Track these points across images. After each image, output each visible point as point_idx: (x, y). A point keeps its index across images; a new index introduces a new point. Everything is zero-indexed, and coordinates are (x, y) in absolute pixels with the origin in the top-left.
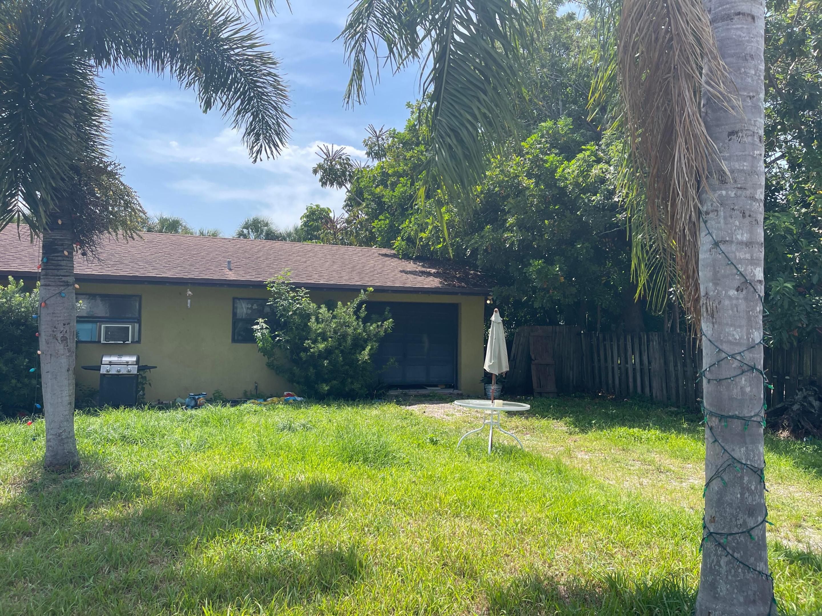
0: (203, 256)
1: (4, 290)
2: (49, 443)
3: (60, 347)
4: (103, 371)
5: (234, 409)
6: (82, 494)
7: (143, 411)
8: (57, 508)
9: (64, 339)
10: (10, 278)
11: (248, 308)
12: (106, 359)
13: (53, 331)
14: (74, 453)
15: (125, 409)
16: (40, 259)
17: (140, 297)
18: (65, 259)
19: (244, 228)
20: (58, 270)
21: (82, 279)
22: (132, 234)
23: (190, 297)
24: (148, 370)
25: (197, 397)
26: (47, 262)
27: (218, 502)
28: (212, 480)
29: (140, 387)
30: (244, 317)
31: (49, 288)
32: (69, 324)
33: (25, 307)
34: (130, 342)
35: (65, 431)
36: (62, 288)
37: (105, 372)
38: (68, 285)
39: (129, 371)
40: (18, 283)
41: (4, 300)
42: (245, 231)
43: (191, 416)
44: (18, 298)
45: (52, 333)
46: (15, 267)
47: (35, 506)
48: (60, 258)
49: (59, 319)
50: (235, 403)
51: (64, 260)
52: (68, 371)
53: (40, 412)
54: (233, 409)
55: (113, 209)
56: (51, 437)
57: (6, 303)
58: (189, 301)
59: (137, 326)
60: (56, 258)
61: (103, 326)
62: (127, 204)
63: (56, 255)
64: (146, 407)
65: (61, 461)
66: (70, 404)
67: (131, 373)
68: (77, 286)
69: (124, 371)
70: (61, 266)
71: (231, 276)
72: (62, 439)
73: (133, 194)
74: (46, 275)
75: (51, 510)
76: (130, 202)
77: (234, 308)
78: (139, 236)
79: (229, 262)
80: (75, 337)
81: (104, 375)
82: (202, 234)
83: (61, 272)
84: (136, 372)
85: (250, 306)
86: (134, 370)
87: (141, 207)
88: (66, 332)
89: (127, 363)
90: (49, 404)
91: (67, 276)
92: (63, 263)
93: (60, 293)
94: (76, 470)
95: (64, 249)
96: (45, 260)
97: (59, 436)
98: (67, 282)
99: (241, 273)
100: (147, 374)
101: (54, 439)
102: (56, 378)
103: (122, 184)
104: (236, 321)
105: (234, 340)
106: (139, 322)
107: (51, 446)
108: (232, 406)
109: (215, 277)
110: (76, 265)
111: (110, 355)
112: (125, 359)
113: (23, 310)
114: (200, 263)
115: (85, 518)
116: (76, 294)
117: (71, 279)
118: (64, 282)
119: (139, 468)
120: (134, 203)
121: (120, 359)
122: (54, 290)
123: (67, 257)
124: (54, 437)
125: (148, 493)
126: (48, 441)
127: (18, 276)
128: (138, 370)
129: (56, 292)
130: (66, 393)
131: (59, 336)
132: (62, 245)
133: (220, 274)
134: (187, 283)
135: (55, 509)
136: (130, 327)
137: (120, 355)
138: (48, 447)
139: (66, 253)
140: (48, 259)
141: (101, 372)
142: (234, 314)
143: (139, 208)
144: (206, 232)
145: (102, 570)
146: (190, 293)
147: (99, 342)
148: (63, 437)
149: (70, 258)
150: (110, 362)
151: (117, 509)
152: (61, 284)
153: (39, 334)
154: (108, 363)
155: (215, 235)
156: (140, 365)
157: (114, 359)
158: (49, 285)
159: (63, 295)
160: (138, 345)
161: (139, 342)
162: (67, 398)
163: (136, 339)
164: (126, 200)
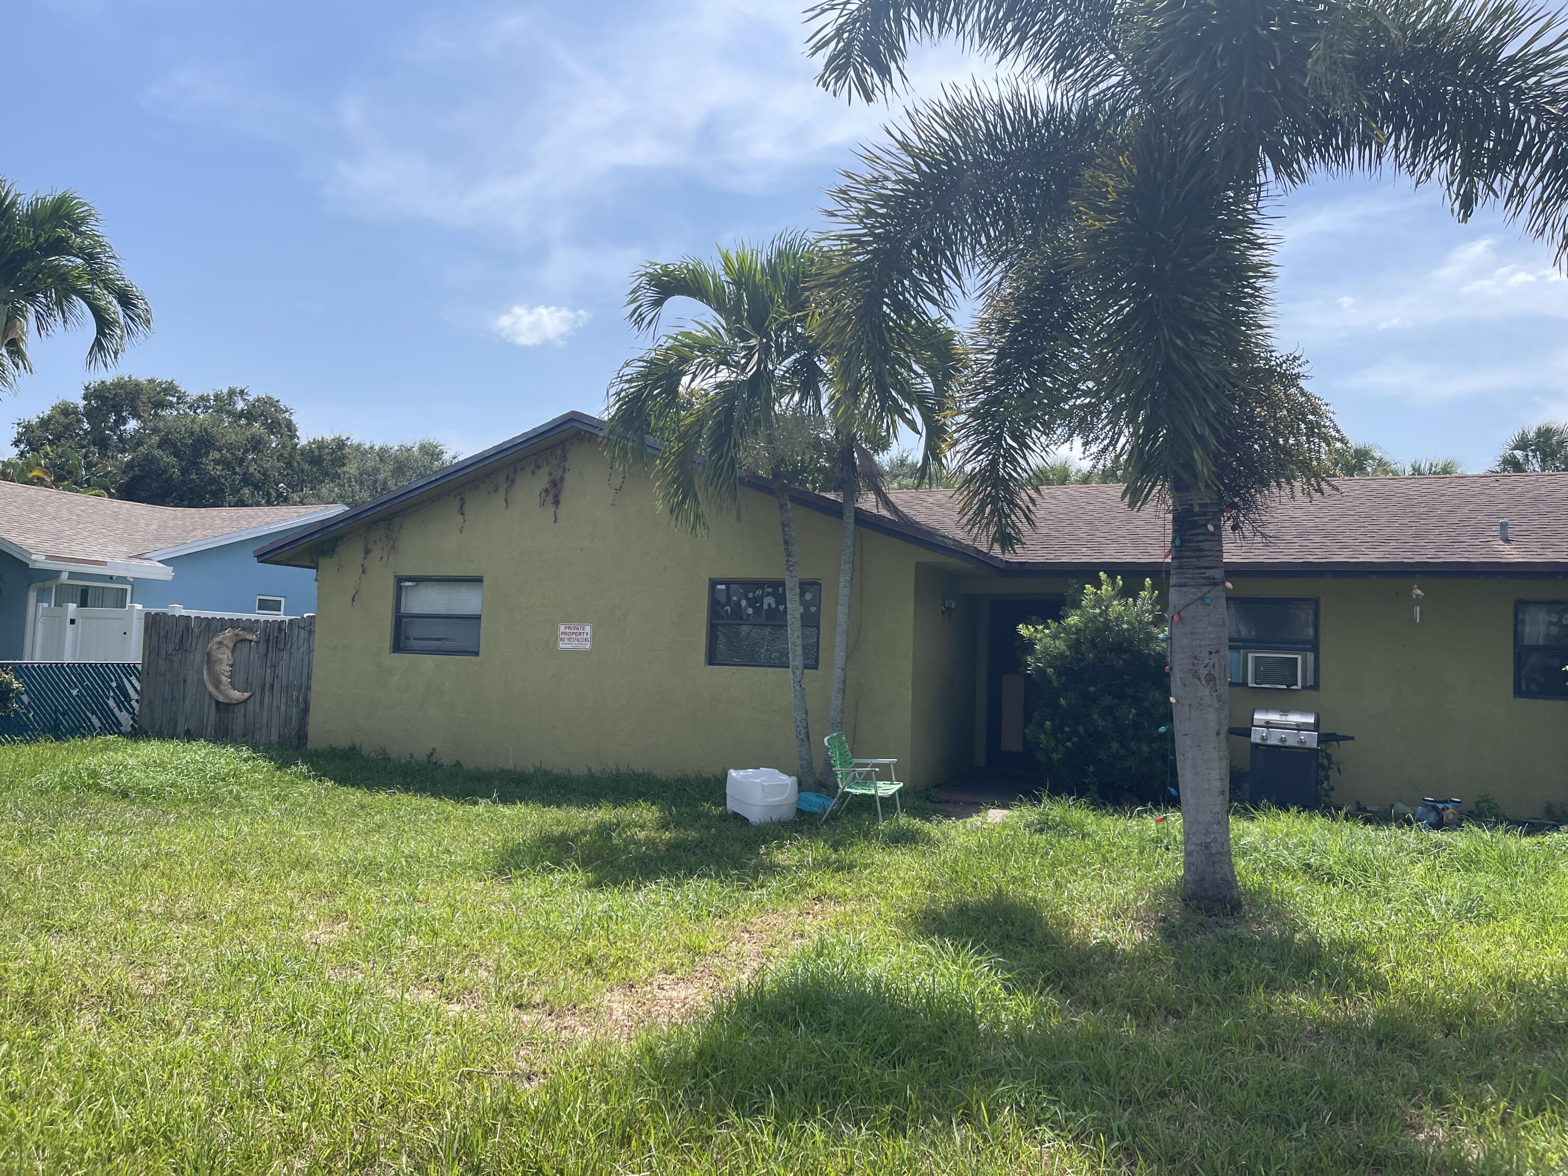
0: (1440, 516)
1: (1096, 593)
2: (1191, 859)
3: (1205, 692)
4: (1255, 738)
5: (1528, 840)
6: (1256, 961)
7: (1334, 819)
8: (1216, 978)
9: (1211, 679)
10: (1102, 575)
11: (1551, 623)
12: (1259, 717)
13: (1193, 665)
14: (1229, 881)
15: (1299, 812)
16: (1170, 539)
17: (1315, 602)
18: (1209, 538)
19: (1515, 448)
20: (1199, 557)
21: (1237, 572)
22: (1319, 485)
23: (1418, 601)
24: (1335, 743)
25: (1440, 806)
26: (1180, 546)
27: (1532, 1037)
28: (1511, 987)
29: (1322, 773)
30: (1541, 642)
31: (1185, 589)
32: (1217, 652)
33: (1129, 623)
34: (1299, 686)
35: (1215, 840)
36: (1206, 589)
37: (1259, 741)
38: (1215, 584)
39: (1301, 742)
40: (1114, 583)
41: (1098, 611)
42: (1519, 454)
43: (1438, 845)
44: (1117, 607)
45: (1191, 667)
46: (1111, 555)
47: (1177, 966)
48: (1201, 538)
49: (1203, 643)
50: (1533, 828)
51: (1207, 541)
52: (1218, 734)
53: (1174, 802)
54: (1526, 842)
55: (1286, 440)
56: (1193, 847)
57: (1100, 615)
58: (1418, 609)
59: (1311, 656)
60: (1195, 538)
61: (1250, 655)
62: (1313, 428)
63: (1194, 532)
64: (1342, 813)
65: (1210, 893)
66: (1222, 793)
67: (1307, 746)
68: (1229, 585)
69: (1292, 740)
70: (1202, 550)
71: (1511, 554)
72: (1211, 854)
73: (1323, 408)
74: (1180, 567)
75: (1205, 977)
76: (1319, 426)
77: (1517, 622)
78: (1333, 486)
79: (1504, 526)
80: (1228, 674)
81: (1257, 745)
82: (1417, 470)
83: (1204, 562)
84: (1314, 745)
85: (1555, 619)
86: (1310, 739)
87: (1338, 431)
88: (1214, 666)
89: (1299, 727)
90: (1189, 791)
91: (1213, 568)
92: (1206, 545)
93: (1202, 598)
94: (1235, 913)
95: (1208, 521)
96: (1178, 542)
97: (1207, 848)
98: (1214, 578)
99: (1534, 547)
100: (1333, 748)
101: (1197, 852)
102: (1199, 746)
103: (1303, 393)
104: (1521, 652)
105: (1519, 692)
106: (1315, 649)
107: (1193, 864)
108: (1528, 834)
109: (1475, 558)
110: (1226, 547)
111: (1267, 710)
112: (1295, 718)
113: (1125, 626)
114: (1437, 532)
115: (1269, 1008)
116: (1227, 599)
117: (1218, 574)
118: (1208, 578)
119: (1351, 934)
120: (1325, 427)
121: (1284, 718)
122: (1193, 593)
123: (1212, 534)
124: (1198, 848)
125: (1379, 985)
126: (1188, 854)
127: (1113, 569)
128: (1319, 742)
129: (1195, 597)
130: (1215, 774)
131: (1203, 672)
132: (1205, 514)
133: (1483, 551)
134: (1413, 573)
135: (1212, 979)
136: (1299, 658)
137: (1285, 711)
138: (1188, 865)
139: (1211, 528)
140: (1183, 541)
141: (1253, 740)
142: (1517, 636)
143: (1334, 433)
144: (1425, 467)
145: (1318, 1115)
146: (1419, 592)
147: (1245, 684)
148: (1213, 851)
149: (1217, 537)
150: (1267, 722)
151: (1323, 1003)
152: (1204, 581)
153: (1171, 669)
154: (1263, 723)
155: (1446, 470)
156: (1321, 731)
157: (1274, 717)
158: (1184, 585)
159: (1208, 601)
160: (1313, 693)
161: (1316, 687)
162: (1218, 783)
163: (1310, 682)
164: (1311, 422)
